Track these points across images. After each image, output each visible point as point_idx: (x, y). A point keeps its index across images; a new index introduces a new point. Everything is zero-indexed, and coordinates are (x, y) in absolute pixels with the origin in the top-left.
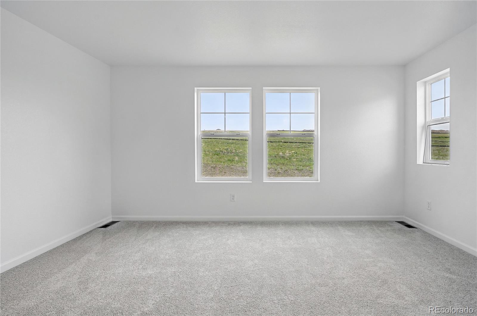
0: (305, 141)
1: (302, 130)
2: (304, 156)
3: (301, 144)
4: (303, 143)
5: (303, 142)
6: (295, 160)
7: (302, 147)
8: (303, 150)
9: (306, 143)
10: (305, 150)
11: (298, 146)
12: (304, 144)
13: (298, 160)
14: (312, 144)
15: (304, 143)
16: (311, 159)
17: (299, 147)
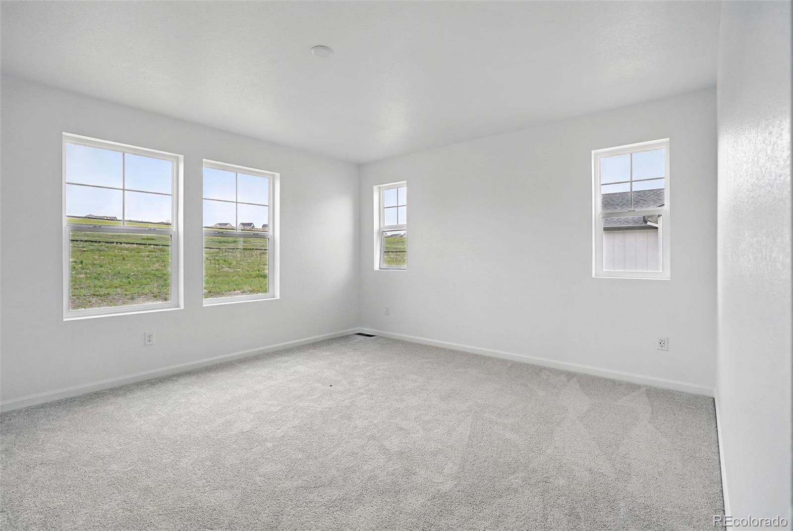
0: (97, 238)
1: (84, 216)
2: (102, 269)
3: (87, 243)
4: (92, 242)
5: (94, 239)
6: (83, 276)
7: (92, 250)
8: (96, 257)
9: (100, 242)
10: (100, 256)
11: (81, 249)
12: (96, 244)
13: (89, 276)
14: (115, 244)
15: (96, 242)
16: (119, 273)
17: (85, 251)
